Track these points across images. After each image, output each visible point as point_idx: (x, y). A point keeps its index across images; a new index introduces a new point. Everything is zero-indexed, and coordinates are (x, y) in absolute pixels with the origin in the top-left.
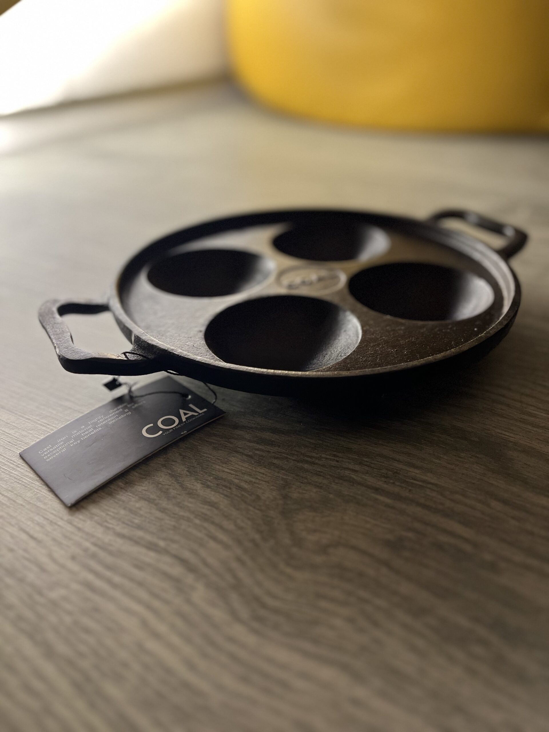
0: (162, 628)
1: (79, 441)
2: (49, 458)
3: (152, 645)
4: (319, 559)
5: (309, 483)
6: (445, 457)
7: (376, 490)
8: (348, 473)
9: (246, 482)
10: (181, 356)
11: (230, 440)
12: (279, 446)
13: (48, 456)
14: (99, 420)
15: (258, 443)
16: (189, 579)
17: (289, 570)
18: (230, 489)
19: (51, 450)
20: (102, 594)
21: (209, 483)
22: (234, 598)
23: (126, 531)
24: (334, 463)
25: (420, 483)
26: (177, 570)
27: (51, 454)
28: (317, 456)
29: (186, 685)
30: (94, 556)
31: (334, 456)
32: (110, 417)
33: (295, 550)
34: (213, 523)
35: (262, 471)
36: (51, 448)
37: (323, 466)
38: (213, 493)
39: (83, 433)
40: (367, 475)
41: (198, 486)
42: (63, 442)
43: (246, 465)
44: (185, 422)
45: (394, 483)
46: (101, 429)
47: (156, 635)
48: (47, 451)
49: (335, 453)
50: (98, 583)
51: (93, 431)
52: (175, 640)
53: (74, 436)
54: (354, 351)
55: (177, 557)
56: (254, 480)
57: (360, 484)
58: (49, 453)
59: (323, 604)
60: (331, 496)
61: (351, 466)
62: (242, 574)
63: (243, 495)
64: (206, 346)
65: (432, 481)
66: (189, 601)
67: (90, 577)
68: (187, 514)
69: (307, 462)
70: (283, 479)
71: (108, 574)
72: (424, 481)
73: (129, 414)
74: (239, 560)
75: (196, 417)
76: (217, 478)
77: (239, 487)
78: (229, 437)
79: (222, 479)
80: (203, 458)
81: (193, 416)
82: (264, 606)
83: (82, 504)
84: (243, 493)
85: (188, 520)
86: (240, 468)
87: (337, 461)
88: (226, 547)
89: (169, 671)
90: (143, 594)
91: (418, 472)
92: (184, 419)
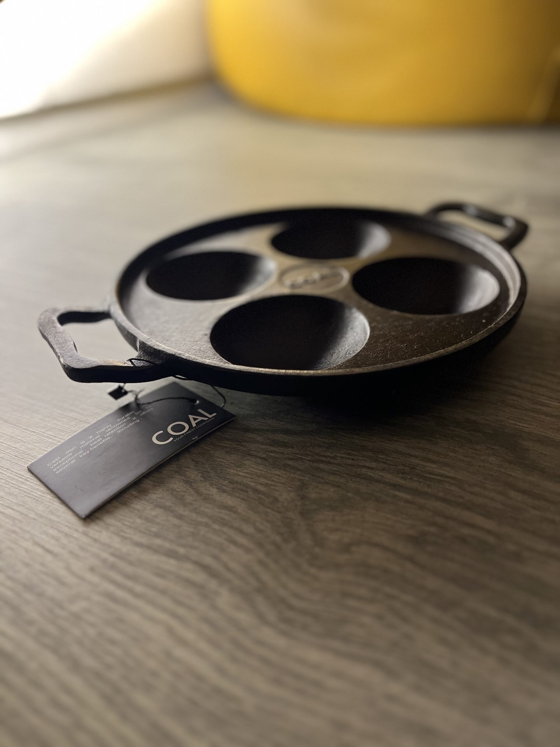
0: (190, 636)
1: (88, 451)
2: (58, 470)
3: (180, 652)
4: (343, 558)
5: (327, 483)
6: (461, 450)
7: (395, 486)
8: (365, 471)
9: (262, 484)
10: (189, 360)
11: (242, 443)
12: (293, 447)
13: (57, 468)
14: (107, 429)
15: (271, 445)
16: (213, 584)
17: (313, 571)
18: (247, 492)
19: (60, 462)
20: (125, 604)
21: (225, 488)
22: (260, 601)
23: (144, 540)
24: (349, 462)
25: (439, 478)
26: (200, 577)
27: (60, 466)
28: (333, 455)
29: (218, 691)
30: (113, 567)
31: (349, 454)
32: (118, 425)
33: (317, 550)
34: (232, 527)
35: (277, 472)
36: (59, 460)
37: (339, 465)
38: (229, 497)
39: (91, 443)
40: (384, 472)
41: (214, 491)
42: (71, 454)
43: (261, 467)
44: (195, 427)
45: (411, 479)
46: (110, 438)
47: (183, 643)
48: (55, 463)
49: (350, 452)
50: (120, 593)
51: (101, 441)
52: (204, 646)
53: (82, 446)
54: (364, 348)
55: (197, 563)
56: (270, 482)
57: (377, 481)
58: (58, 465)
59: (351, 602)
60: (350, 494)
61: (367, 464)
62: (266, 577)
63: (260, 498)
64: (213, 349)
65: (451, 475)
66: (214, 607)
67: (111, 588)
68: (205, 520)
69: (322, 462)
70: (299, 480)
71: (129, 584)
72: (442, 475)
73: (138, 422)
74: (261, 563)
75: (206, 422)
76: (231, 482)
77: (256, 491)
78: (241, 440)
79: (237, 482)
80: (216, 463)
81: (202, 421)
82: (291, 607)
83: (96, 514)
84: (260, 496)
85: (207, 525)
86: (255, 470)
87: (353, 460)
88: (248, 551)
89: (199, 678)
90: (167, 602)
91: (434, 466)
92: (194, 425)
